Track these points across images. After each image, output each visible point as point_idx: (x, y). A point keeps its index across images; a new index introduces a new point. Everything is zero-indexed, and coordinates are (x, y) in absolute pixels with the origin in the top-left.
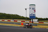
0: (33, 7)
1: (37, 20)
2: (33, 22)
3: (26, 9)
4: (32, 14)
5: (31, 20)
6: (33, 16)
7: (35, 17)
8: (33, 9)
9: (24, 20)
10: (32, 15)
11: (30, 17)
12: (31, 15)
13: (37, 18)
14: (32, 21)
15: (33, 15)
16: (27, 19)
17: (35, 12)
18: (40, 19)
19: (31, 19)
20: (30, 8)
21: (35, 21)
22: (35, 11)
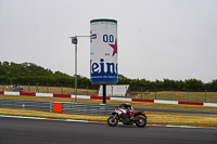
0: (105, 30)
1: (123, 89)
2: (105, 98)
3: (75, 41)
4: (102, 60)
5: (97, 88)
6: (106, 70)
7: (115, 74)
8: (106, 38)
9: (66, 90)
10: (102, 65)
11: (92, 75)
12: (99, 68)
13: (123, 81)
14: (100, 93)
15: (109, 65)
16: (81, 83)
17: (115, 51)
18: (137, 86)
19: (98, 83)
20: (94, 36)
21: (117, 92)
22: (115, 47)
